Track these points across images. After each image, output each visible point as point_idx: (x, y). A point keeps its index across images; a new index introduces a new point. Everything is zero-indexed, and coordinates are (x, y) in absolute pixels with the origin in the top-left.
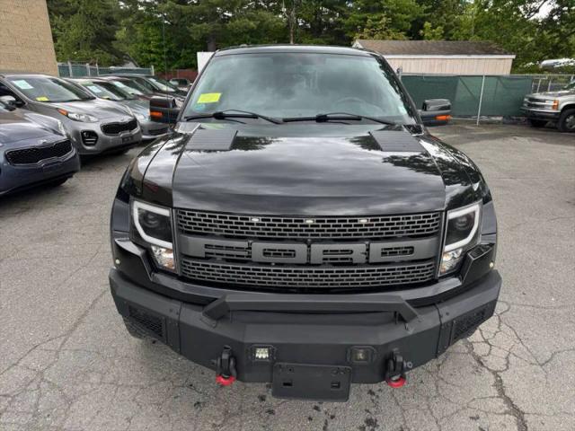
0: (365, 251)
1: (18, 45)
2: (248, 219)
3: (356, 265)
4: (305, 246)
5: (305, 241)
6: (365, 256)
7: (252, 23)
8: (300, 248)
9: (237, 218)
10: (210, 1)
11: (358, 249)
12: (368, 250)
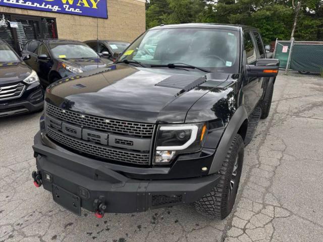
0: (106, 137)
1: (128, 29)
3: (102, 145)
6: (106, 141)
7: (268, 13)
10: (243, 1)
11: (103, 136)
12: (108, 138)
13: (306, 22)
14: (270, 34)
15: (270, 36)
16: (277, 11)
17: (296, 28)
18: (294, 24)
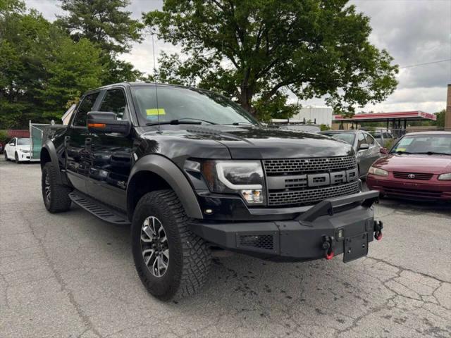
2: (304, 161)
4: (328, 174)
5: (328, 172)
8: (326, 175)
9: (299, 161)
13: (6, 105)
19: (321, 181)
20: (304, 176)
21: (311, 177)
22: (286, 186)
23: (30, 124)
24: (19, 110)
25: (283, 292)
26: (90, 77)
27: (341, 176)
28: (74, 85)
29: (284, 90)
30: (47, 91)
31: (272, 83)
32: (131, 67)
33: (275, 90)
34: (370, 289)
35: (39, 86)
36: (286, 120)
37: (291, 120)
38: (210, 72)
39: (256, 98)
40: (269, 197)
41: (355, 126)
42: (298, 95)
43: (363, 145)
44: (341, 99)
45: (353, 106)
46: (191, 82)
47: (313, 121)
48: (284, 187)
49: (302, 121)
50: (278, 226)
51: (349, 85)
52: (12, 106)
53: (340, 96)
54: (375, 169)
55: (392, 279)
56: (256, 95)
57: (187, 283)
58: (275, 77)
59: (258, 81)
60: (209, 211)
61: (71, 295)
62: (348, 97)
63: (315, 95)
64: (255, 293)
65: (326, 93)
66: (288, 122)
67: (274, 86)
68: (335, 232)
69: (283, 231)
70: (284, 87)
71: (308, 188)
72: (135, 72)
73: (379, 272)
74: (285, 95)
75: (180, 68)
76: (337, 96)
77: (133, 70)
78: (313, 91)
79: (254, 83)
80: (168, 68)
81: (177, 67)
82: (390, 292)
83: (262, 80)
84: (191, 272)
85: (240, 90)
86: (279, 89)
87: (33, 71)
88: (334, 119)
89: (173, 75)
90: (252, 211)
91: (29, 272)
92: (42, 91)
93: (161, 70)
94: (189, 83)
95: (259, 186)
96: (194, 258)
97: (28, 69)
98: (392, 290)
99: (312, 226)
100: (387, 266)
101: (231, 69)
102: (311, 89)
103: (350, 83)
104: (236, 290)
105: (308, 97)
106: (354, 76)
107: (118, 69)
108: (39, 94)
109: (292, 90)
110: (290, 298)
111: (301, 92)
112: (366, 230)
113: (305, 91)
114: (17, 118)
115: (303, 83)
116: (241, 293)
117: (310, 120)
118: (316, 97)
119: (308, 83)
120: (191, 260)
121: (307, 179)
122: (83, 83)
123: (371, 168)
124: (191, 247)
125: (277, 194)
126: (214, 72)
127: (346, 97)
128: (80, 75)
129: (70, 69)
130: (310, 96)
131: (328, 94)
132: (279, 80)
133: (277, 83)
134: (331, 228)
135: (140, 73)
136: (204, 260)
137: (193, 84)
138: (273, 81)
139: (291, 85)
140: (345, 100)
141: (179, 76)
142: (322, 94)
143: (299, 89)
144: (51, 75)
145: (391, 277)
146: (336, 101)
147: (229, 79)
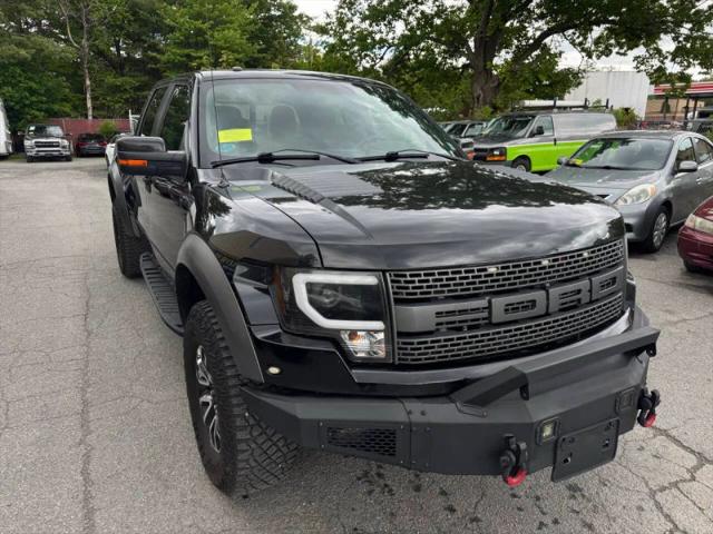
0: (589, 287)
2: (485, 270)
4: (543, 292)
5: (543, 287)
6: (589, 294)
7: (23, 53)
9: (473, 271)
11: (584, 287)
13: (110, 79)
14: (42, 103)
15: (44, 106)
16: (43, 50)
17: (92, 90)
18: (85, 81)
19: (525, 308)
20: (482, 303)
21: (499, 303)
22: (438, 324)
23: (130, 116)
24: (128, 87)
25: (443, 493)
26: (229, 28)
27: (579, 291)
28: (205, 45)
29: (556, 42)
30: (166, 56)
31: (534, 29)
32: (293, 8)
33: (538, 42)
34: (620, 508)
35: (154, 47)
36: (551, 103)
37: (559, 103)
38: (423, 13)
39: (502, 58)
40: (396, 346)
41: (692, 104)
42: (583, 50)
43: (685, 165)
44: (666, 58)
45: (688, 71)
46: (388, 33)
47: (604, 103)
48: (433, 328)
49: (582, 103)
50: (409, 413)
51: (685, 29)
52: (119, 81)
53: (664, 52)
54: (699, 220)
55: (675, 485)
56: (503, 52)
57: (251, 480)
58: (542, 17)
59: (508, 24)
60: (274, 370)
61: (87, 458)
62: (679, 53)
63: (617, 49)
64: (391, 490)
65: (637, 46)
66: (554, 107)
67: (538, 33)
68: (533, 430)
69: (417, 424)
70: (556, 37)
71: (491, 325)
72: (301, 16)
73: (652, 462)
74: (557, 51)
75: (371, 8)
76: (659, 51)
77: (296, 14)
78: (612, 41)
79: (500, 30)
80: (350, 9)
81: (365, 6)
82: (662, 518)
83: (516, 24)
84: (253, 464)
85: (471, 44)
86: (547, 41)
87: (145, 23)
88: (652, 93)
89: (357, 20)
90: (358, 375)
91: (48, 401)
92: (158, 56)
93: (338, 13)
94: (384, 35)
95: (379, 325)
96: (260, 441)
97: (138, 19)
98: (667, 517)
99: (483, 416)
100: (673, 447)
101: (460, 5)
102: (608, 38)
103: (689, 26)
104: (359, 479)
105: (602, 53)
106: (698, 12)
107: (273, 13)
108: (155, 60)
109: (573, 43)
110: (452, 510)
111: (589, 44)
112: (617, 414)
113: (597, 42)
114: (127, 100)
115: (595, 27)
116: (365, 488)
117: (599, 101)
118: (618, 53)
119: (603, 26)
120: (253, 446)
121: (489, 307)
122: (217, 40)
123: (691, 216)
124: (252, 422)
125: (416, 341)
126: (428, 11)
127: (675, 55)
128: (212, 28)
129: (198, 16)
130: (607, 52)
131: (642, 47)
132: (547, 23)
133: (545, 28)
134: (528, 421)
135: (309, 19)
136: (280, 444)
137: (391, 35)
138: (536, 25)
139: (571, 31)
140: (673, 60)
141: (367, 22)
142: (631, 48)
143: (585, 39)
144: (172, 29)
145: (674, 479)
146: (656, 63)
147: (455, 24)
